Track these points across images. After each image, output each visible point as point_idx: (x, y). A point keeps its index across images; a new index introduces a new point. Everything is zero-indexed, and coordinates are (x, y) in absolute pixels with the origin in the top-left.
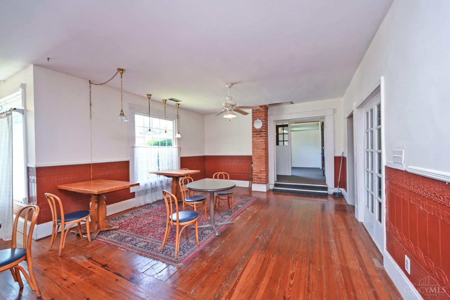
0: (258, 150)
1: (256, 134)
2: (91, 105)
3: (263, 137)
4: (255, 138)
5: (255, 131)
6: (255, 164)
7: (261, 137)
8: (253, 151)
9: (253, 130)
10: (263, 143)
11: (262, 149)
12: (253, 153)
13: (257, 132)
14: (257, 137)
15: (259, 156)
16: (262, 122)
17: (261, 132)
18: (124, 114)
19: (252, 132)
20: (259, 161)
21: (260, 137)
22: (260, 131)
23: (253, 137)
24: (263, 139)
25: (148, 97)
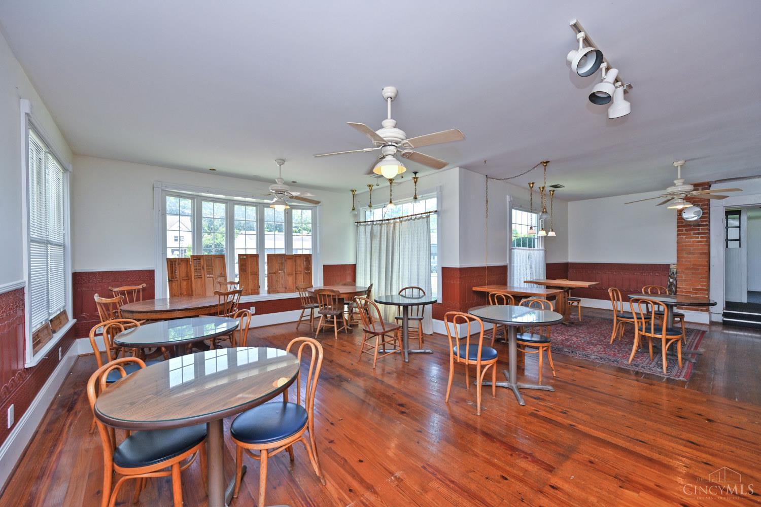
0: (690, 256)
1: (686, 230)
2: (487, 201)
3: (701, 234)
4: (684, 237)
5: (684, 224)
6: (684, 278)
7: (699, 234)
8: (678, 257)
9: (678, 223)
10: (703, 243)
11: (701, 254)
12: (678, 260)
13: (690, 225)
14: (690, 234)
15: (693, 265)
16: (702, 210)
17: (699, 225)
18: (547, 211)
19: (676, 227)
20: (693, 273)
21: (694, 234)
22: (696, 225)
23: (678, 235)
24: (702, 237)
25: (530, 185)
